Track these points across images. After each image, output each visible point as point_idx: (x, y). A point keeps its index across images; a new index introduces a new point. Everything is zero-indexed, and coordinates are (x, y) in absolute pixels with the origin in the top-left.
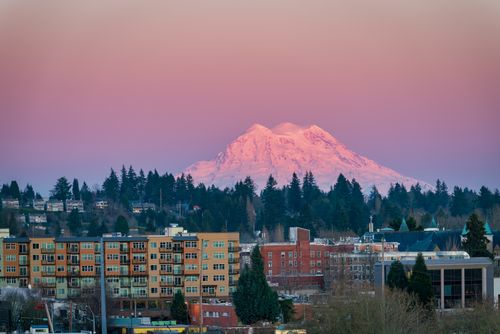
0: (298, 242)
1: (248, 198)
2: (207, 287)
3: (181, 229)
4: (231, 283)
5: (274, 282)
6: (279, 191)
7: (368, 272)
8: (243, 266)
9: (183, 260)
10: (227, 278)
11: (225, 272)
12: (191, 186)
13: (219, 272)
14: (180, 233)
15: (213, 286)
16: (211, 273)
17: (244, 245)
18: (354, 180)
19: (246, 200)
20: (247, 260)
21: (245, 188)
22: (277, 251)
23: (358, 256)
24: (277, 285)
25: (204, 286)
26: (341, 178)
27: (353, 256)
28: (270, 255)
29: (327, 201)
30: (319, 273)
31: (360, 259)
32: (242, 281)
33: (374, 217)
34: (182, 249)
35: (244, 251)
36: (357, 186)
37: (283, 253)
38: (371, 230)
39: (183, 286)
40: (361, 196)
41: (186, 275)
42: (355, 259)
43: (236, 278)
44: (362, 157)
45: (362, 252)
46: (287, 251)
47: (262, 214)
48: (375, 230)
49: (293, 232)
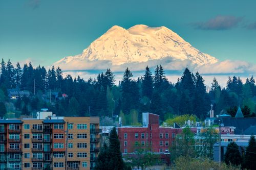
0: (150, 126)
1: (108, 88)
2: (72, 162)
3: (50, 114)
4: (92, 160)
5: (129, 159)
6: (134, 83)
7: (208, 151)
8: (103, 145)
9: (52, 140)
10: (89, 156)
11: (87, 150)
12: (60, 77)
13: (82, 150)
14: (50, 117)
15: (77, 162)
16: (75, 150)
17: (103, 127)
18: (197, 74)
19: (106, 89)
20: (106, 141)
21: (105, 80)
22: (132, 133)
23: (200, 138)
24: (131, 161)
25: (69, 162)
26: (187, 71)
27: (196, 138)
28: (126, 136)
29: (175, 90)
30: (167, 152)
31: (201, 140)
32: (101, 158)
33: (215, 105)
34: (51, 130)
35: (103, 132)
36: (200, 79)
37: (137, 135)
38: (212, 115)
39: (51, 162)
40: (203, 87)
41: (54, 153)
42: (198, 140)
43: (96, 156)
44: (205, 55)
45: (203, 135)
46: (140, 133)
47: (120, 101)
48: (215, 116)
49: (145, 116)
